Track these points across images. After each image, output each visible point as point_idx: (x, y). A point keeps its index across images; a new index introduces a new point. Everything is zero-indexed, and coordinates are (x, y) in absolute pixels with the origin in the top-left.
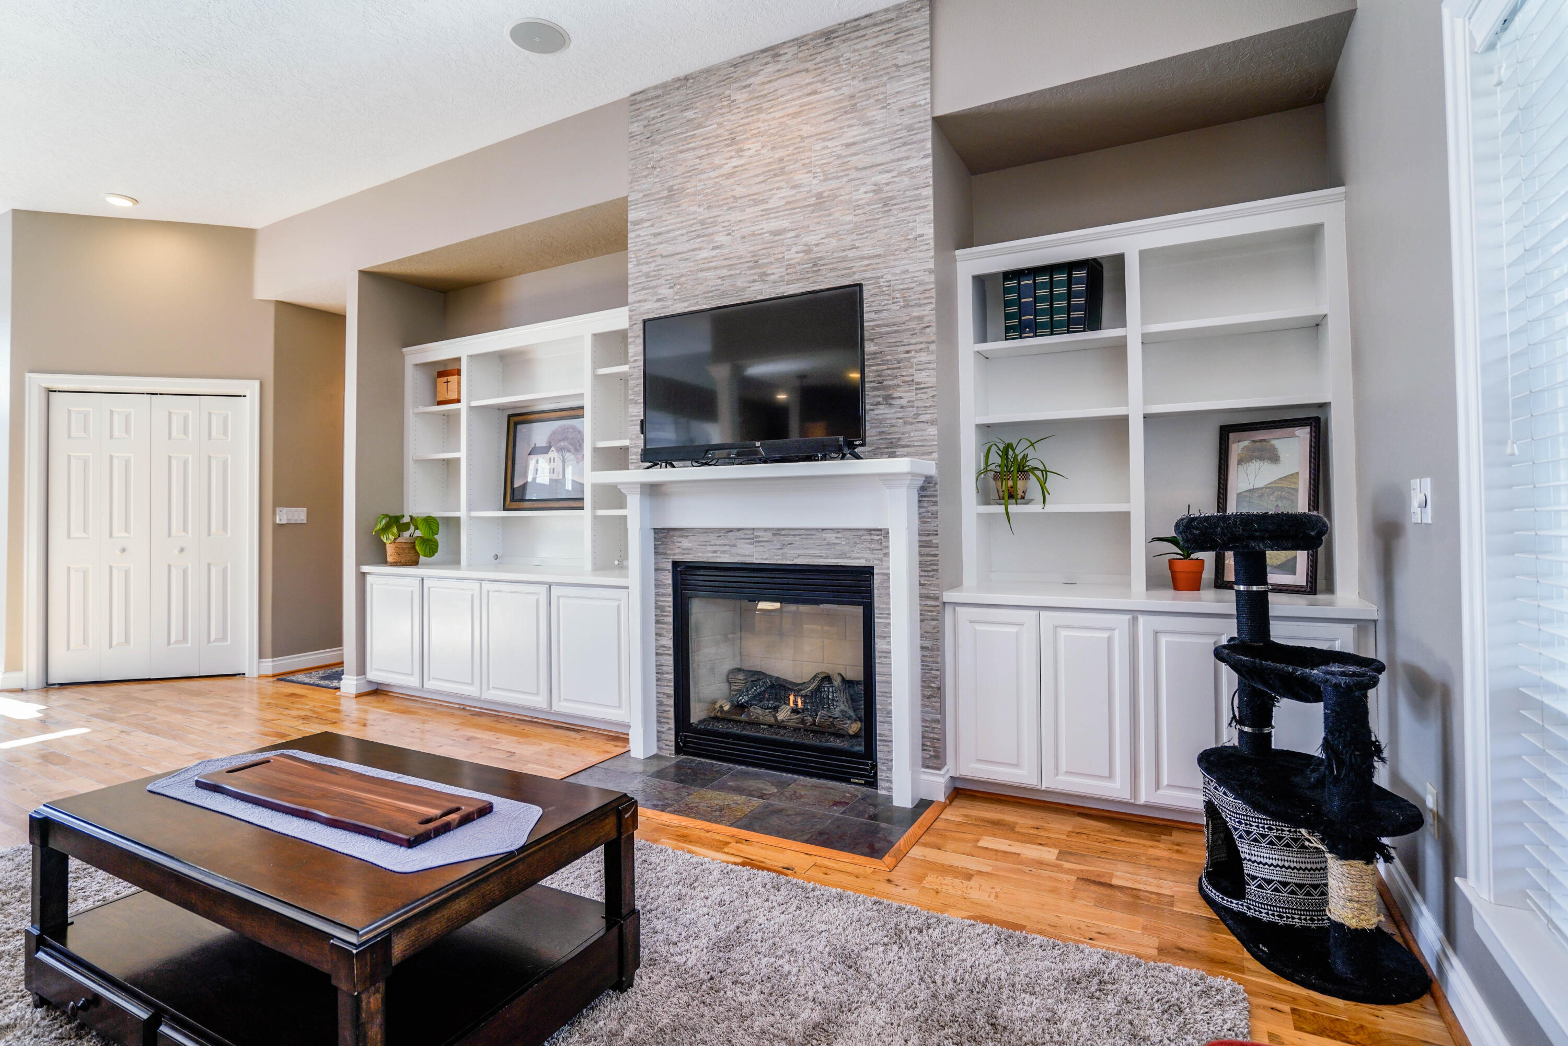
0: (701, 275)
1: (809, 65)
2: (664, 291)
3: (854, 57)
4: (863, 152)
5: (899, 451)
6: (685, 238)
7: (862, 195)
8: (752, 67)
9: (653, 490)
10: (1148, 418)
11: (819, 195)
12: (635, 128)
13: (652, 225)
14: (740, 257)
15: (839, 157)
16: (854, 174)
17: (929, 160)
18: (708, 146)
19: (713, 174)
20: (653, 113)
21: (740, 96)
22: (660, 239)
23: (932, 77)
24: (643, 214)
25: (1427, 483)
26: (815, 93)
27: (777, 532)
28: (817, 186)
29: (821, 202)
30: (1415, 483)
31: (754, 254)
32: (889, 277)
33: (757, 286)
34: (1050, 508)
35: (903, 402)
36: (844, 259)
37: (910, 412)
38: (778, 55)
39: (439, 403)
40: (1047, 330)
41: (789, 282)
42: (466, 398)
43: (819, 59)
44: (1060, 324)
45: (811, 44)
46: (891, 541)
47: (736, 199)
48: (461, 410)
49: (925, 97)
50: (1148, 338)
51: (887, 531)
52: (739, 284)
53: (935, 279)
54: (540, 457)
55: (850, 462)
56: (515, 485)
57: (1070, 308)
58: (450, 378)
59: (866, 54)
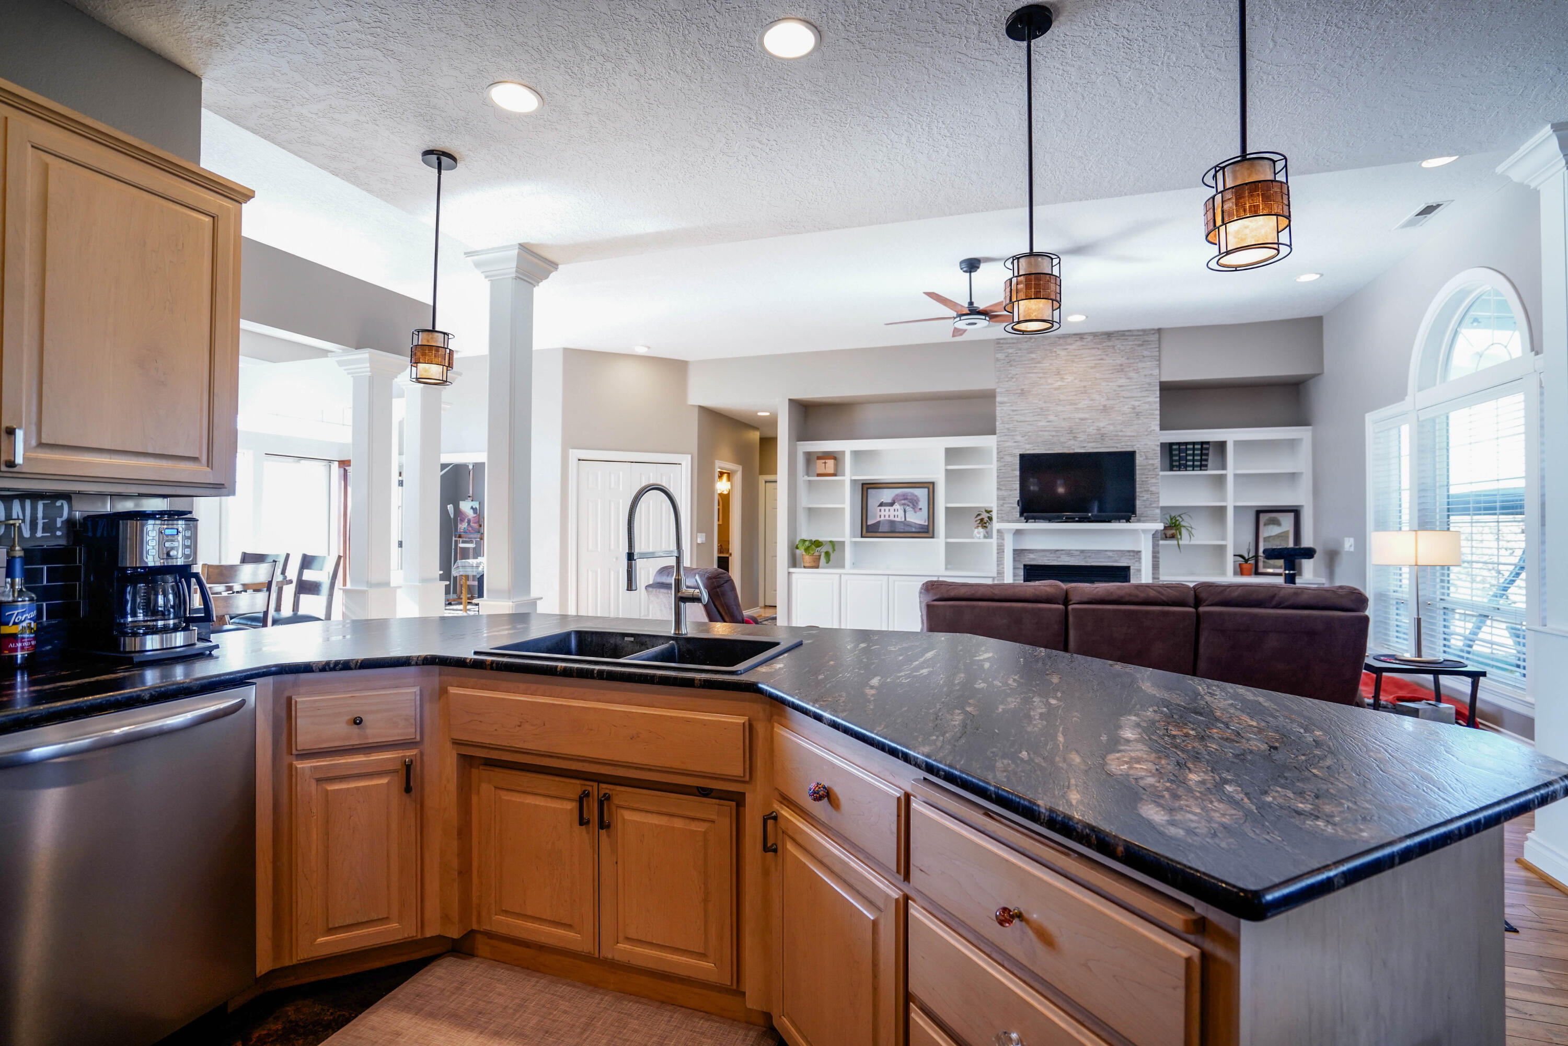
0: (1040, 433)
1: (1100, 346)
2: (1019, 438)
3: (1122, 348)
4: (1127, 390)
5: (1142, 519)
6: (1031, 415)
7: (1126, 409)
8: (1069, 341)
9: (1018, 532)
10: (1235, 507)
11: (1105, 406)
12: (1000, 356)
13: (1012, 406)
14: (1062, 428)
15: (1115, 391)
16: (1122, 399)
17: (1158, 399)
18: (1044, 373)
19: (1047, 387)
20: (1010, 351)
21: (1062, 353)
22: (1015, 413)
24: (1005, 399)
25: (1352, 540)
26: (1102, 359)
27: (1082, 551)
28: (1103, 401)
29: (1105, 410)
30: (1346, 539)
31: (1070, 427)
32: (1138, 446)
34: (1193, 542)
35: (1145, 498)
36: (1117, 436)
37: (1148, 503)
39: (819, 475)
40: (1191, 469)
41: (1088, 442)
42: (850, 474)
43: (1104, 344)
44: (1197, 466)
45: (1101, 337)
46: (1140, 556)
47: (1060, 400)
48: (844, 481)
49: (1156, 372)
50: (1236, 476)
51: (1140, 552)
52: (1062, 440)
53: (1159, 448)
54: (887, 508)
55: (1128, 524)
56: (869, 523)
57: (1201, 460)
58: (828, 461)
59: (1128, 347)
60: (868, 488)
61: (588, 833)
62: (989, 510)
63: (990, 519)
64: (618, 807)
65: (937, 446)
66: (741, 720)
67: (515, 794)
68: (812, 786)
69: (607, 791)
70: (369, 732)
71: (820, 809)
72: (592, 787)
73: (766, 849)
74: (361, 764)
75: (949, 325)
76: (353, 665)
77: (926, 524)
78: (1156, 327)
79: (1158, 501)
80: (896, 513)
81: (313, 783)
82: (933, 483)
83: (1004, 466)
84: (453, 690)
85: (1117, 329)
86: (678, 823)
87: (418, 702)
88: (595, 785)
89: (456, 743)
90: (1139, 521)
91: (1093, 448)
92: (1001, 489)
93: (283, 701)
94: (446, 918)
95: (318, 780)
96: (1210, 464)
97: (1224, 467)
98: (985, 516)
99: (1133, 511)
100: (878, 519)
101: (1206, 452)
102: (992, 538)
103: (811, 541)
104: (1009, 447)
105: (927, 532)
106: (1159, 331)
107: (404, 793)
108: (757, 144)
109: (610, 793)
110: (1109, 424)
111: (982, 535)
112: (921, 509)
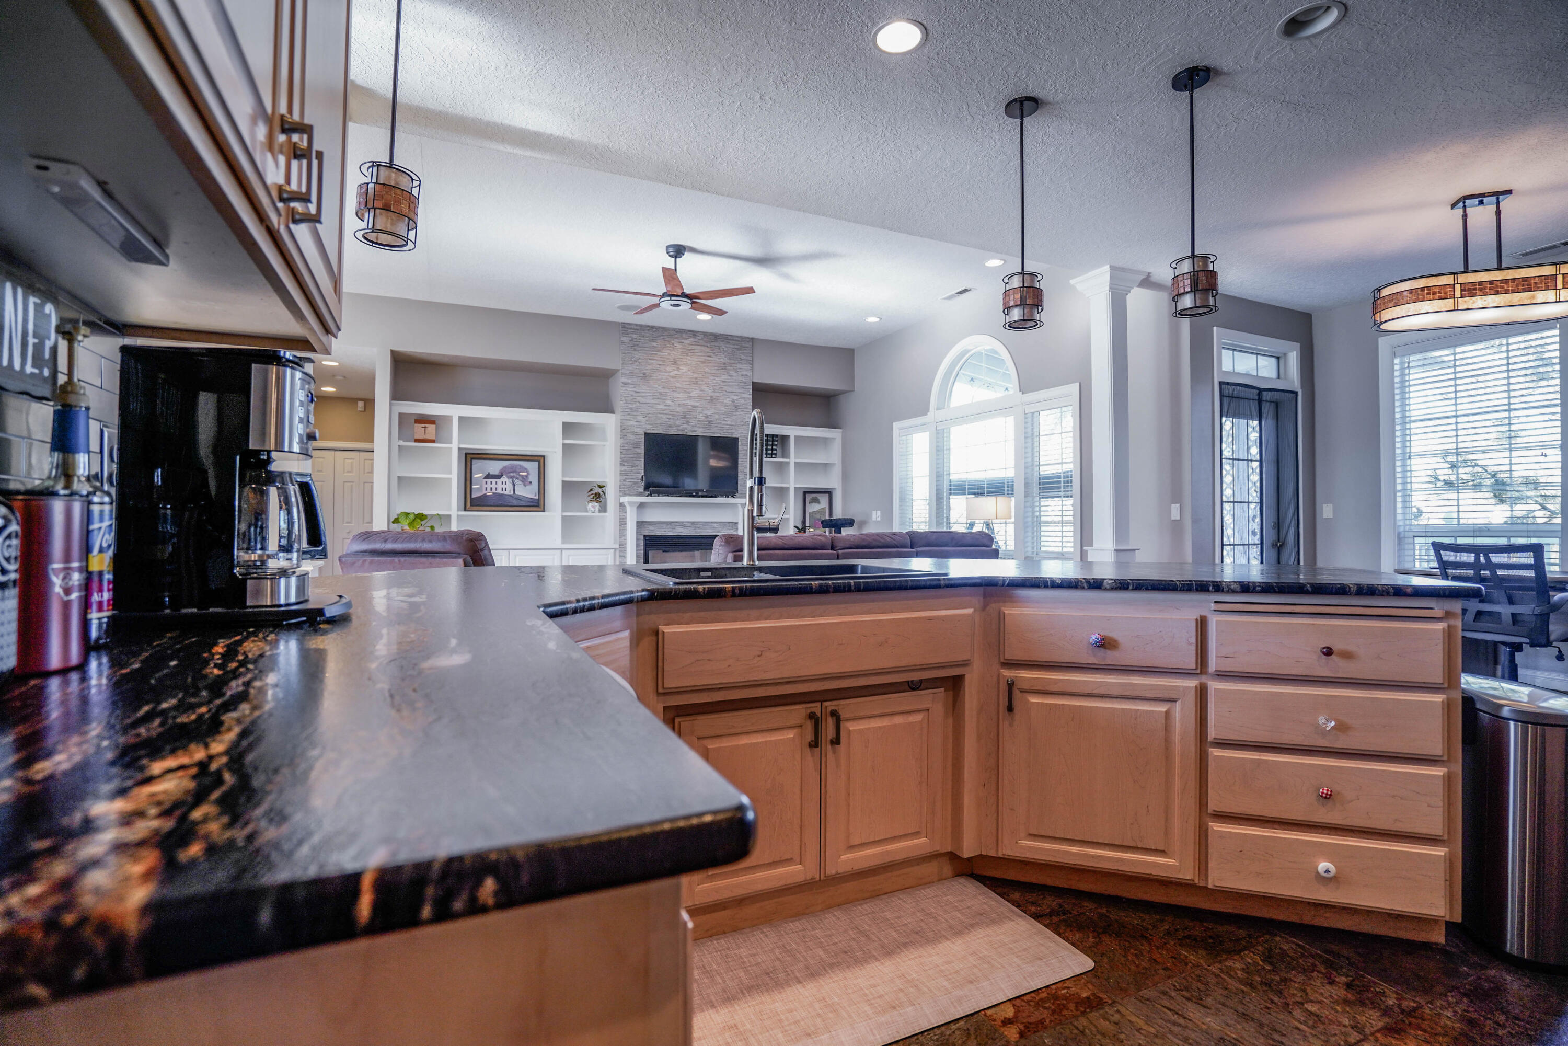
0: (659, 415)
1: (709, 345)
2: (640, 418)
3: (726, 349)
4: (728, 386)
5: (740, 493)
6: (651, 397)
7: (727, 401)
8: (684, 335)
9: (641, 506)
10: (795, 488)
11: (712, 397)
12: (624, 339)
13: (632, 387)
15: (719, 385)
16: (725, 393)
17: (752, 396)
18: (663, 361)
19: (667, 374)
20: (634, 336)
21: (679, 346)
22: (638, 394)
24: (625, 380)
25: (879, 513)
26: (710, 356)
27: (693, 523)
28: (710, 393)
29: (712, 400)
30: (874, 512)
31: (684, 413)
32: (737, 433)
33: (685, 426)
35: (742, 478)
36: (720, 424)
37: (742, 482)
38: (694, 335)
39: (417, 441)
40: (765, 456)
41: (699, 427)
42: (457, 442)
43: (712, 344)
44: (769, 454)
45: (709, 337)
47: (676, 388)
48: (450, 449)
49: (749, 373)
50: (796, 463)
51: (737, 523)
52: (677, 423)
54: (494, 481)
55: (733, 498)
56: (473, 496)
57: (772, 450)
58: (427, 426)
59: (730, 349)
60: (472, 459)
61: (820, 751)
62: (604, 484)
65: (554, 419)
68: (1091, 643)
69: (833, 708)
77: (537, 498)
78: (751, 336)
80: (504, 486)
82: (544, 457)
83: (629, 443)
85: (722, 332)
86: (898, 720)
87: (629, 648)
88: (819, 704)
91: (702, 432)
92: (622, 465)
96: (779, 453)
97: (785, 454)
98: (597, 490)
99: (736, 489)
100: (484, 492)
101: (776, 443)
102: (608, 511)
103: (414, 514)
104: (631, 426)
105: (538, 506)
106: (752, 340)
109: (844, 707)
110: (715, 413)
111: (597, 509)
112: (531, 482)
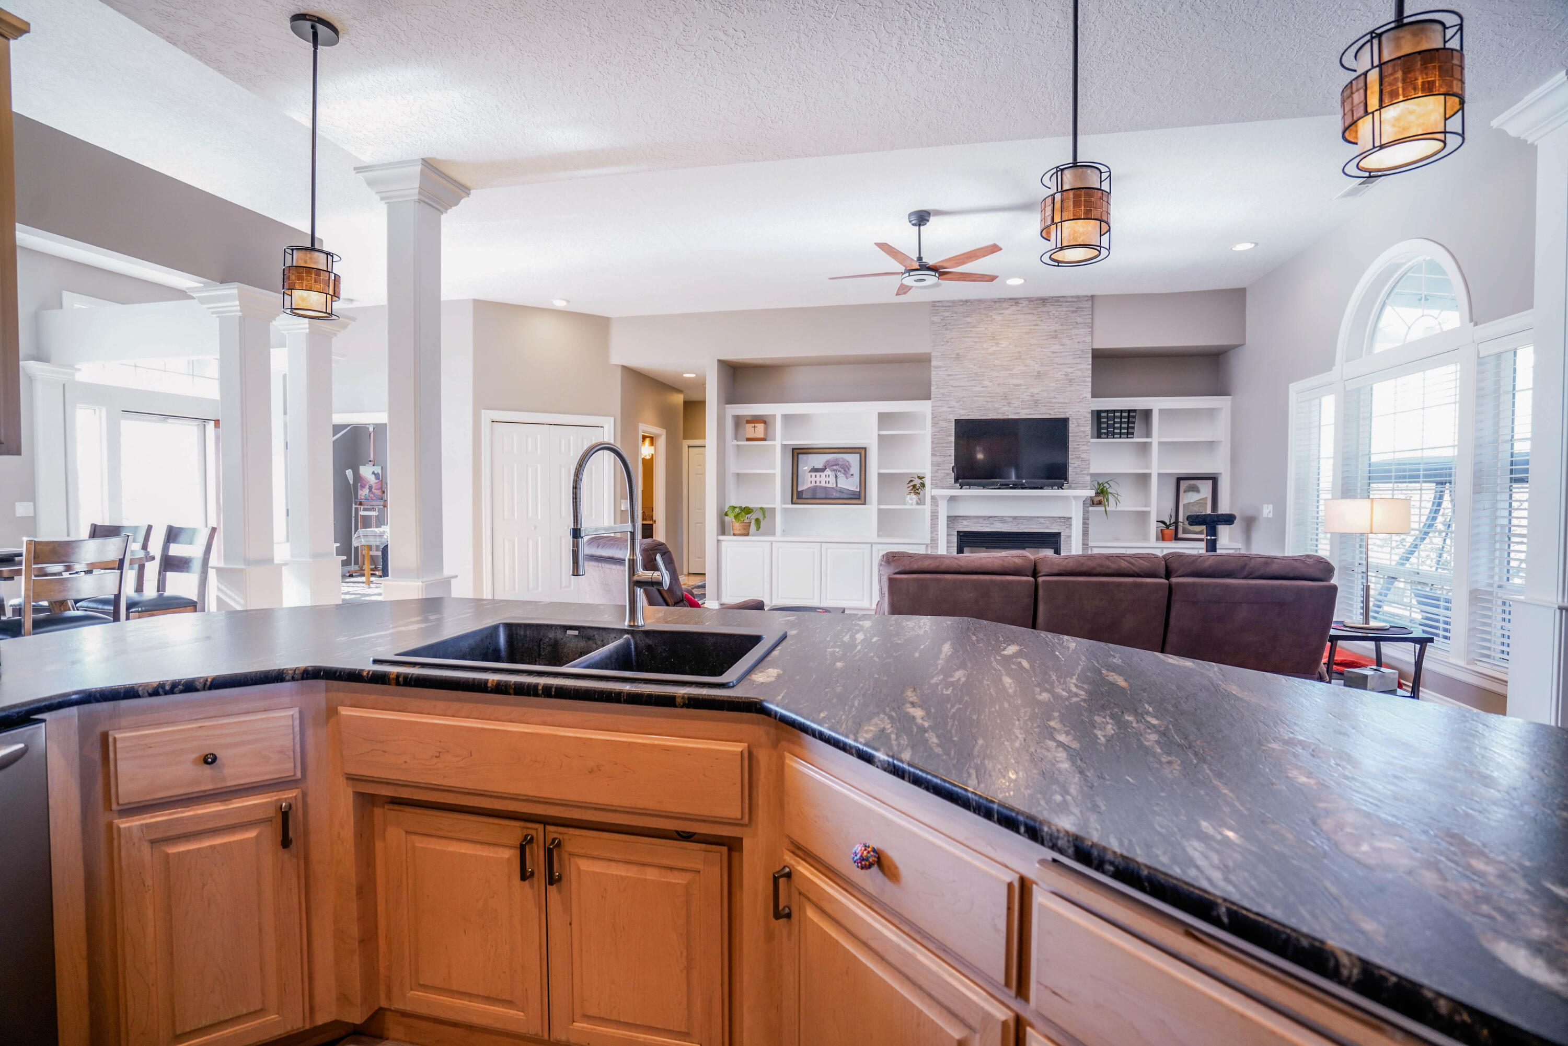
1: (1035, 312)
2: (954, 403)
3: (1057, 314)
4: (1060, 357)
5: (1073, 485)
6: (966, 380)
7: (1059, 375)
8: (1005, 305)
9: (952, 499)
10: (1159, 474)
11: (1039, 372)
12: (935, 319)
13: (947, 370)
14: (997, 393)
15: (1049, 357)
16: (1056, 366)
17: (1090, 366)
18: (980, 338)
19: (983, 352)
20: (946, 314)
21: (998, 318)
22: (950, 378)
23: (1092, 332)
24: (940, 364)
25: (1271, 507)
26: (1037, 325)
27: (1015, 518)
28: (1037, 367)
29: (1039, 375)
30: (1265, 506)
31: (1005, 393)
32: (1071, 412)
33: (1006, 408)
34: (1118, 509)
35: (1076, 465)
36: (1050, 402)
37: (1078, 470)
38: (1017, 303)
39: (748, 440)
40: (1118, 436)
41: (1022, 409)
42: (780, 439)
43: (1039, 310)
44: (1124, 434)
45: (1036, 302)
46: (1071, 522)
47: (995, 366)
48: (774, 446)
49: (1089, 339)
50: (1160, 443)
51: (1071, 518)
52: (997, 405)
53: (1090, 416)
54: (818, 474)
55: (1060, 490)
56: (800, 489)
57: (1128, 428)
58: (756, 425)
59: (1063, 313)
60: (798, 454)
61: (532, 887)
62: (922, 476)
63: (923, 485)
64: (571, 855)
65: (870, 410)
66: (738, 747)
67: (433, 840)
68: (859, 848)
69: (556, 835)
70: (226, 771)
71: (871, 879)
72: (537, 831)
73: (778, 915)
74: (218, 815)
75: (896, 281)
76: (199, 685)
77: (858, 490)
78: (1090, 294)
79: (1089, 468)
80: (827, 479)
81: (146, 849)
82: (865, 449)
83: (939, 432)
84: (344, 711)
85: (1052, 295)
86: (651, 875)
87: (297, 729)
88: (540, 827)
89: (352, 778)
90: (1070, 488)
91: (1027, 414)
92: (935, 455)
93: (96, 738)
94: (344, 999)
95: (153, 842)
96: (1136, 432)
97: (1148, 434)
98: (917, 482)
99: (1065, 477)
100: (810, 485)
101: (1133, 420)
102: (924, 504)
103: (740, 508)
104: (944, 412)
105: (859, 499)
106: (1092, 297)
107: (281, 847)
108: (721, 35)
109: (561, 837)
110: (1042, 391)
111: (914, 501)
112: (852, 475)
